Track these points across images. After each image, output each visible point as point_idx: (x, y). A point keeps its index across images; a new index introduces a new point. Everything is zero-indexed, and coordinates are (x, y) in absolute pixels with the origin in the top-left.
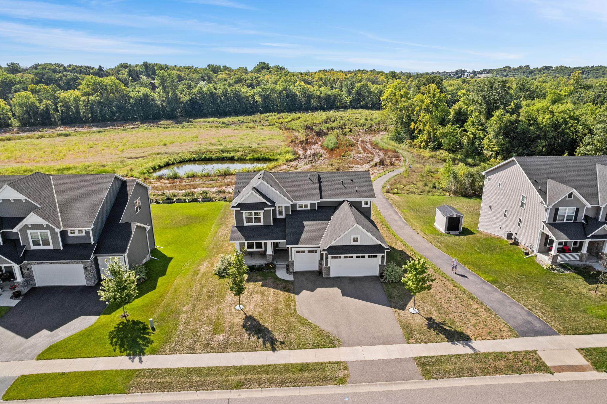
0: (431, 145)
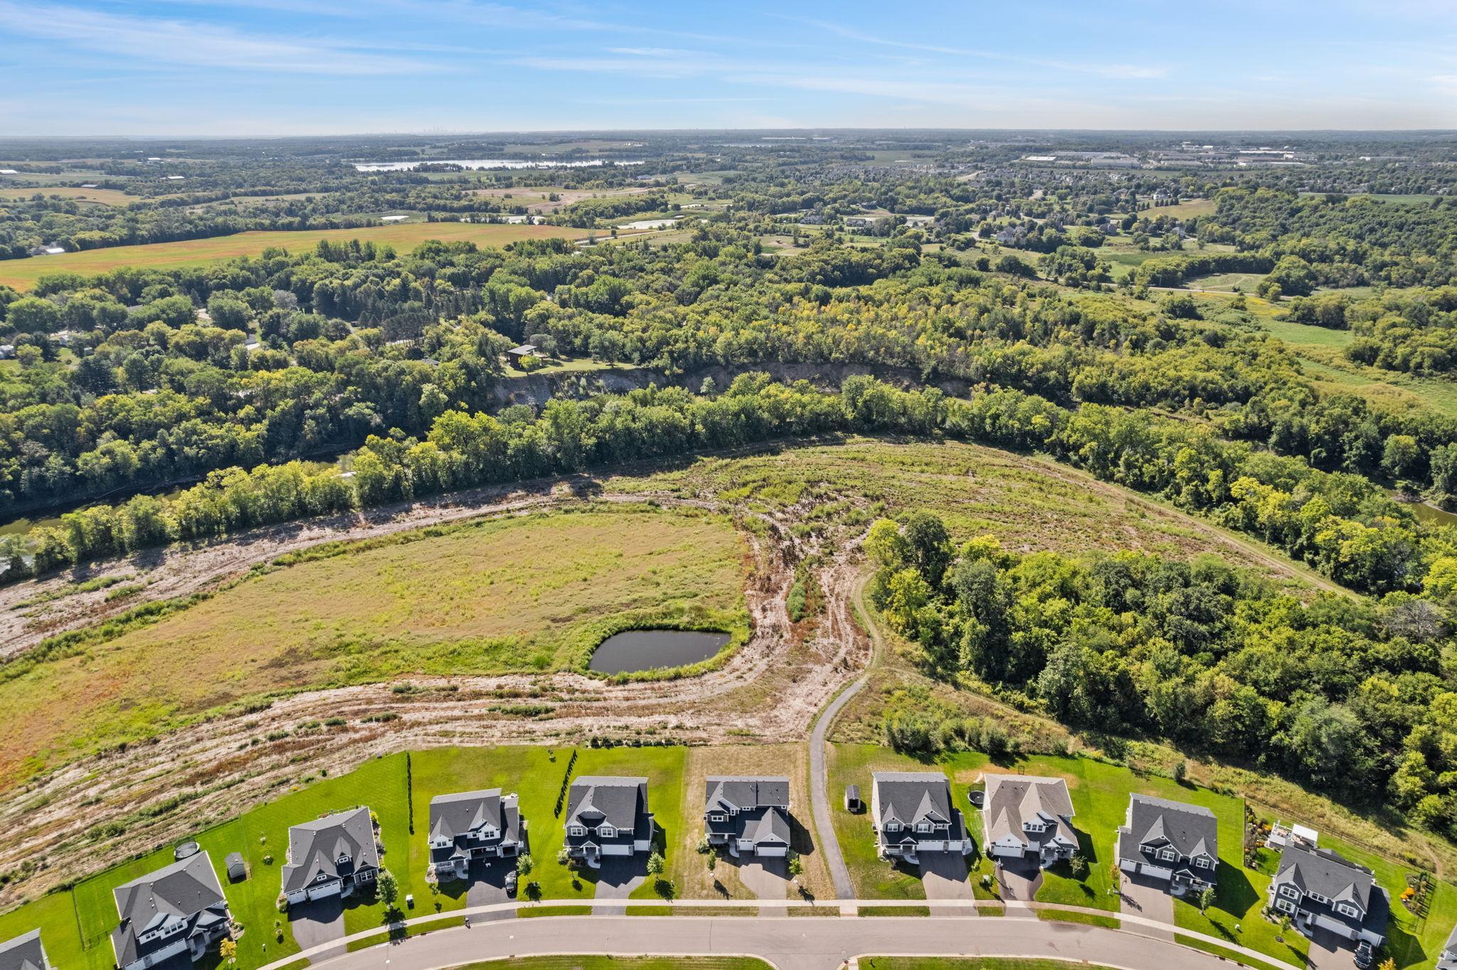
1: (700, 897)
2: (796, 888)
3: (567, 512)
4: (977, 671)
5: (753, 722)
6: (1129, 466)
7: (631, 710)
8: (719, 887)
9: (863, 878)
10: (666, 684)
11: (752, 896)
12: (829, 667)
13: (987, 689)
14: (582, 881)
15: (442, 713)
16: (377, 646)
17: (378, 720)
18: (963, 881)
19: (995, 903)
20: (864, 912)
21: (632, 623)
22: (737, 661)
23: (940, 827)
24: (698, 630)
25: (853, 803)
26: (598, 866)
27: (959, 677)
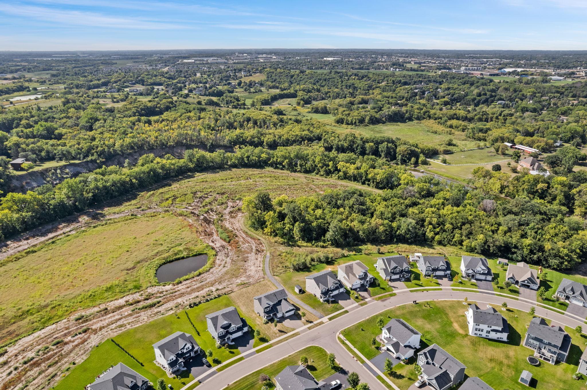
0: (273, 234)
1: (277, 337)
2: (305, 321)
3: (94, 227)
4: (303, 240)
5: (243, 279)
6: (301, 166)
7: (193, 291)
8: (281, 331)
9: (322, 310)
10: (198, 278)
11: (294, 330)
12: (253, 254)
13: (309, 244)
14: (232, 350)
15: (110, 320)
16: (46, 306)
17: (80, 333)
18: (350, 299)
19: (363, 302)
20: (330, 319)
21: (164, 261)
22: (218, 262)
23: (336, 285)
24: (192, 256)
25: (300, 291)
26: (233, 343)
27: (299, 243)
